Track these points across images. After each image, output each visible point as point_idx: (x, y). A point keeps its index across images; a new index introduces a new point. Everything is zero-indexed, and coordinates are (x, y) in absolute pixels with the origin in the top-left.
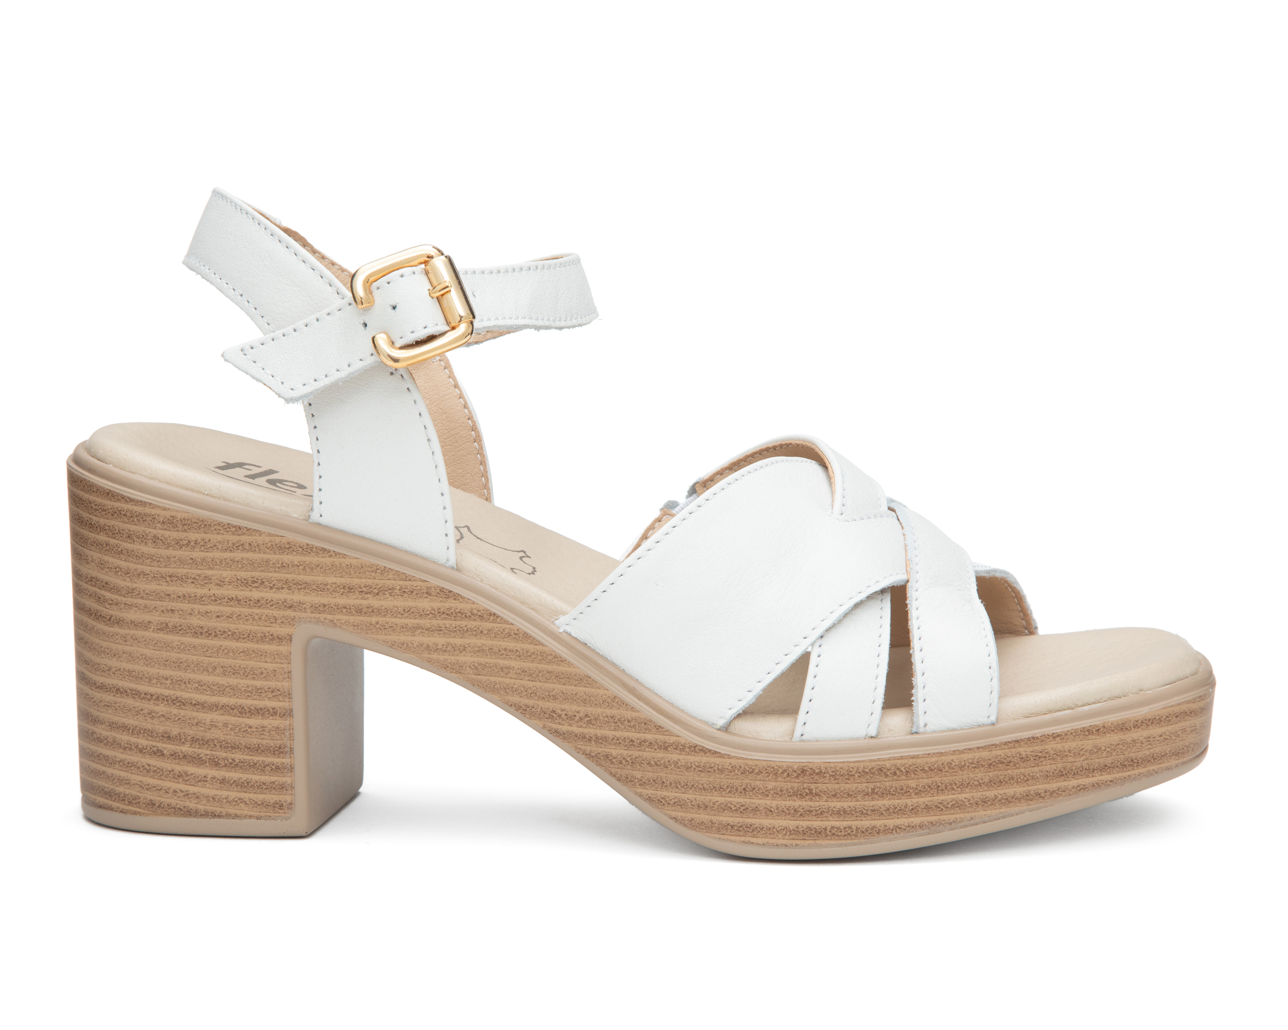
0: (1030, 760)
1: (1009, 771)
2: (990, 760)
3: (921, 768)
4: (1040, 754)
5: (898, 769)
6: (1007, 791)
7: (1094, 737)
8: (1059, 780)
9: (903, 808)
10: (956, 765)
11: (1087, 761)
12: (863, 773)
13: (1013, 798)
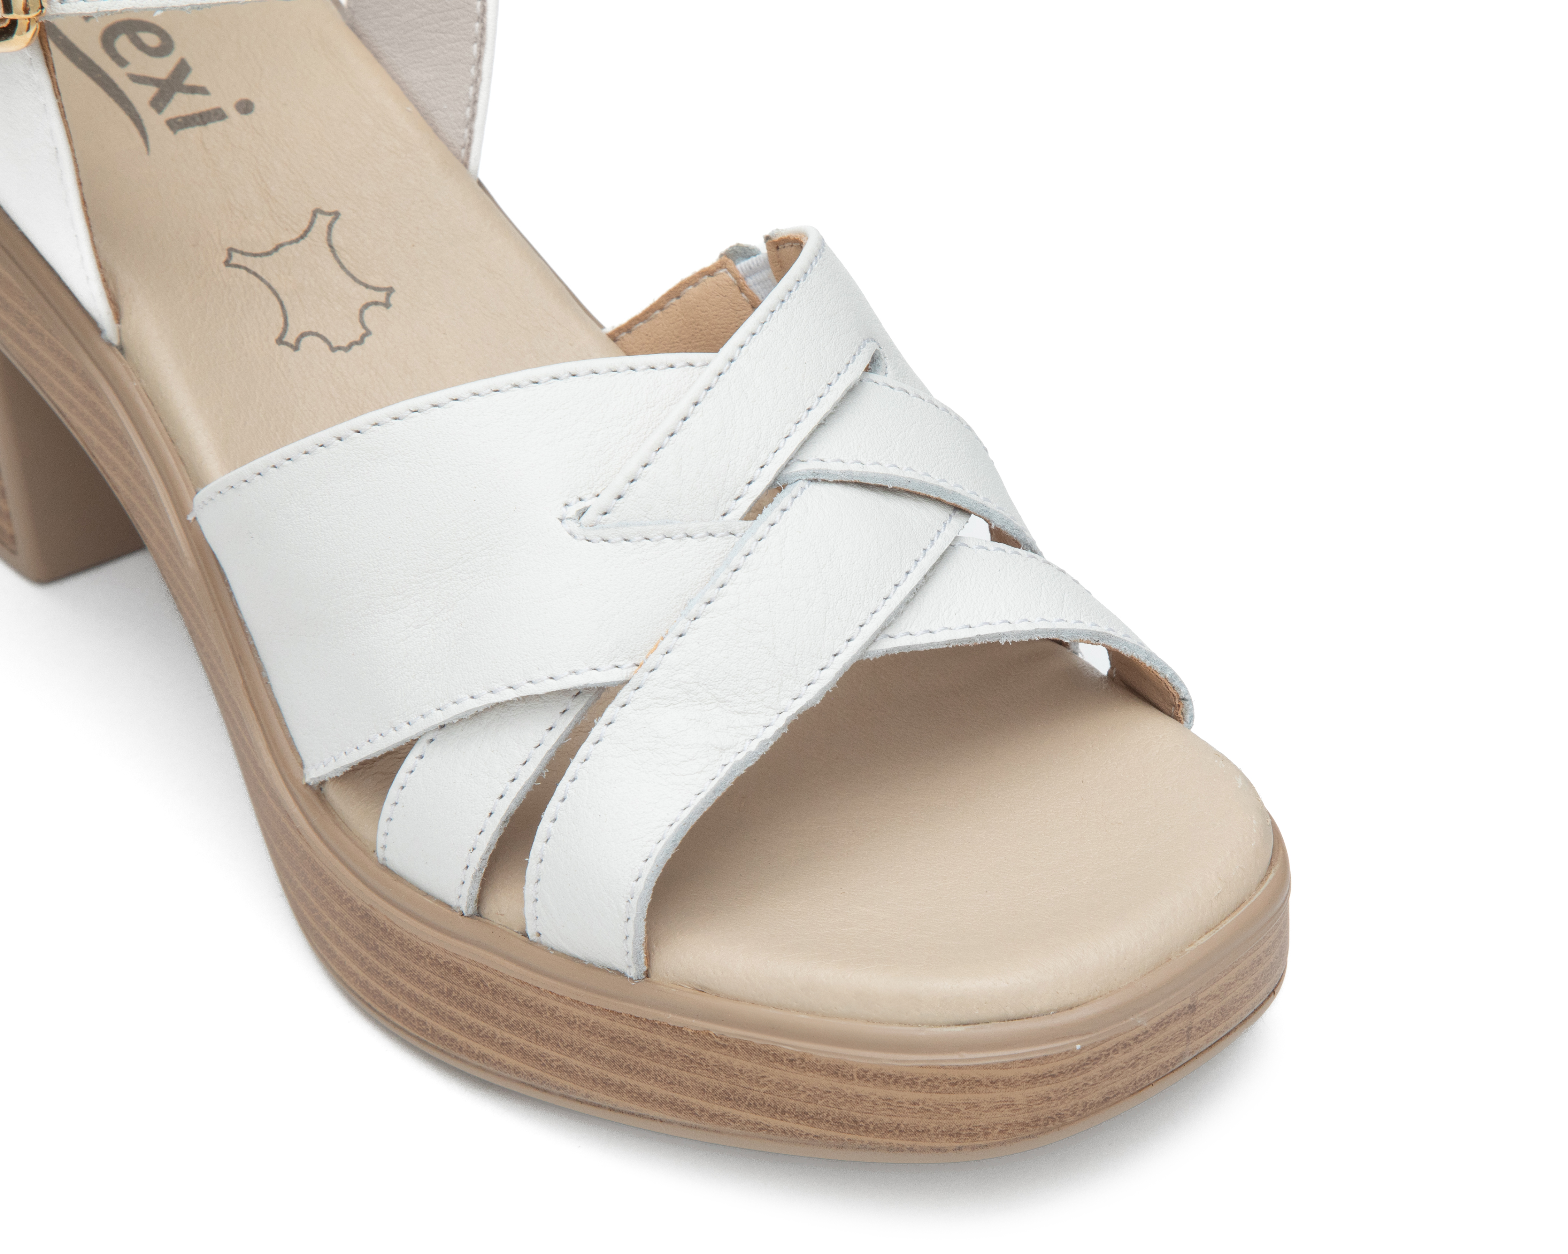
0: (675, 1058)
1: (643, 1060)
2: (612, 1032)
3: (514, 997)
4: (692, 1057)
5: (482, 981)
6: (640, 1084)
7: (784, 1067)
8: (724, 1103)
9: (489, 1035)
10: (561, 1016)
11: (771, 1096)
12: (435, 962)
13: (649, 1097)
